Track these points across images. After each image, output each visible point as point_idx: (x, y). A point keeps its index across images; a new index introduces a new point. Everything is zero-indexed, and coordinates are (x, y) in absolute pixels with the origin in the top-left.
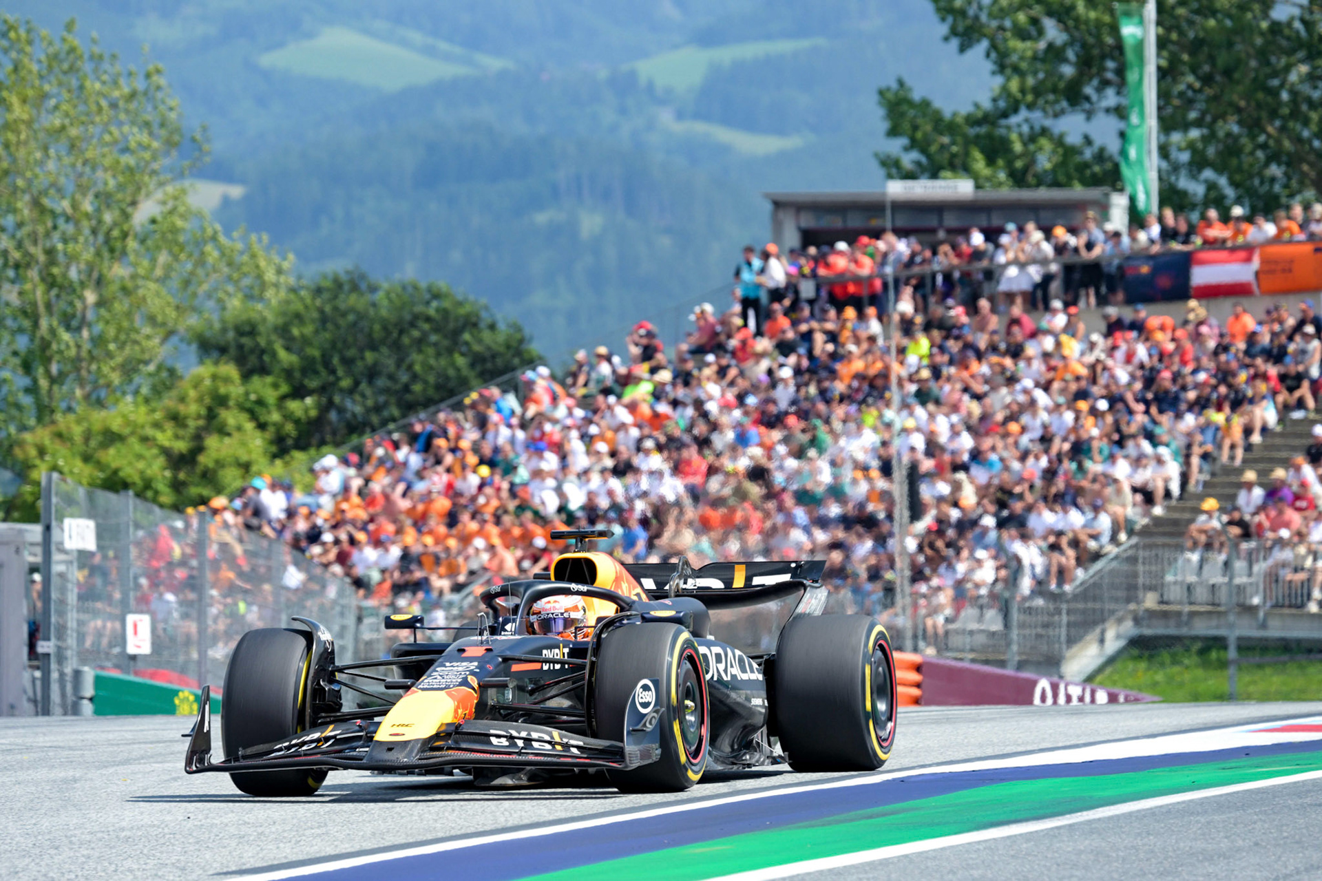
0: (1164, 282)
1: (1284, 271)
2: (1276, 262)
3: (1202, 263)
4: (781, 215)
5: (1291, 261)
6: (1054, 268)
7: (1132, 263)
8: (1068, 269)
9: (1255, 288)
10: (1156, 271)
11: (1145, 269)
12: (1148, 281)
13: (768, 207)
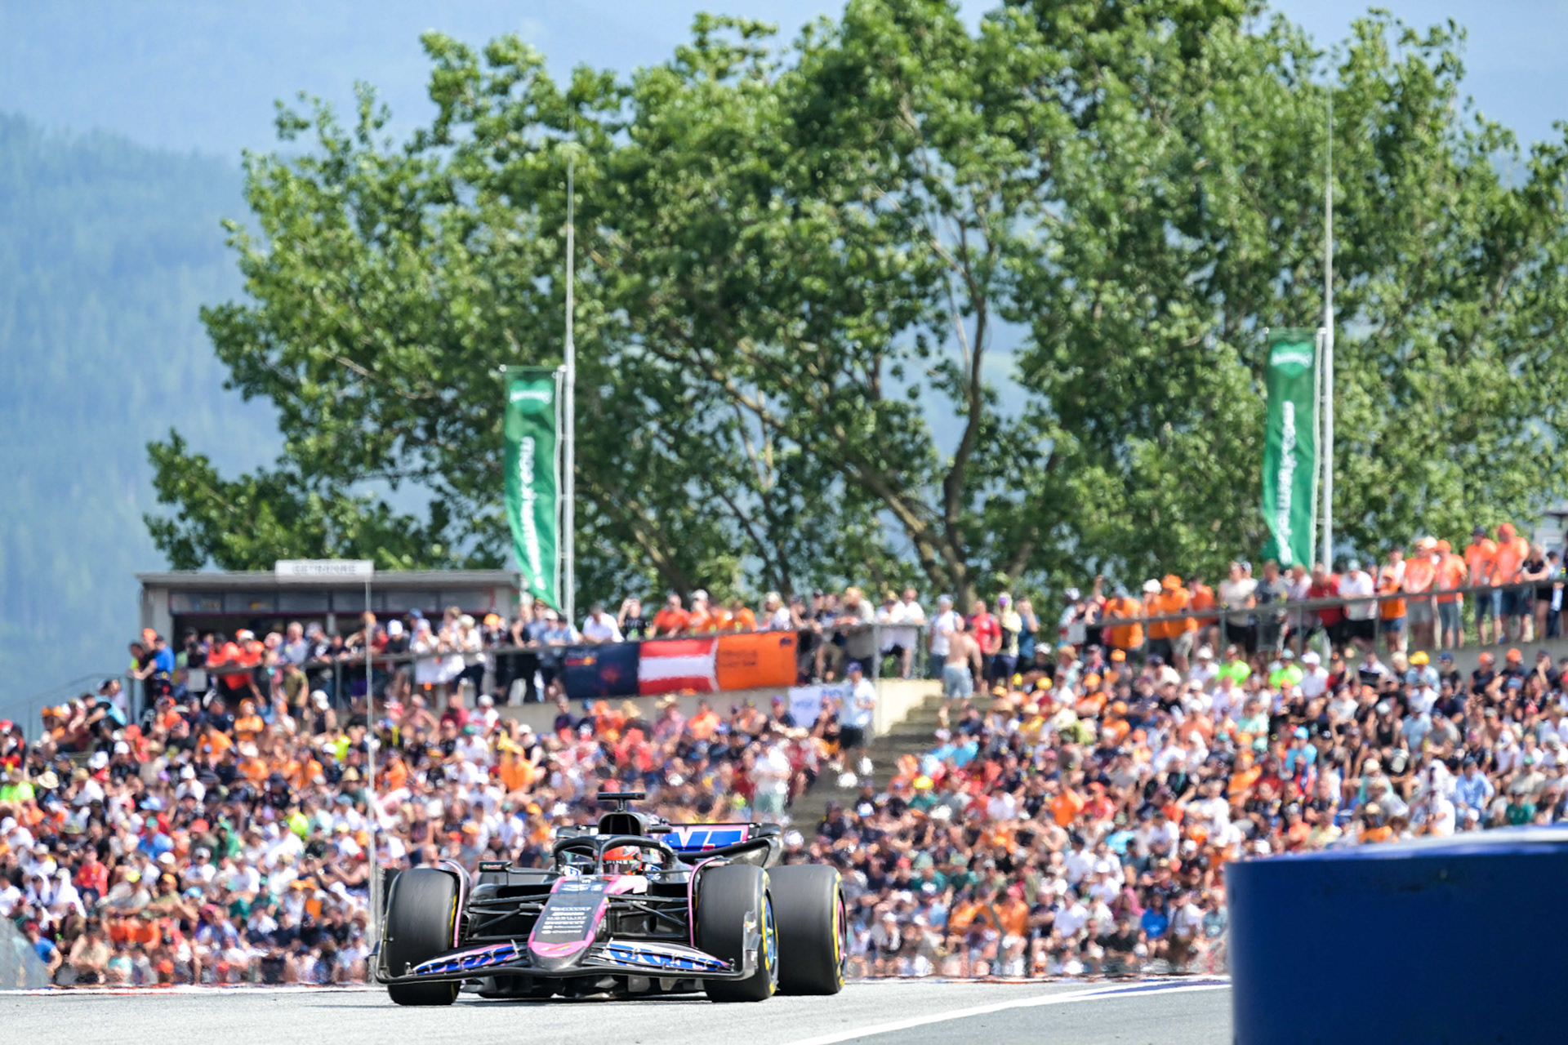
0: (610, 675)
1: (746, 664)
2: (738, 654)
3: (653, 654)
4: (151, 597)
5: (755, 654)
6: (482, 658)
7: (572, 654)
8: (501, 660)
9: (714, 684)
10: (601, 662)
11: (588, 661)
12: (593, 673)
13: (138, 586)
